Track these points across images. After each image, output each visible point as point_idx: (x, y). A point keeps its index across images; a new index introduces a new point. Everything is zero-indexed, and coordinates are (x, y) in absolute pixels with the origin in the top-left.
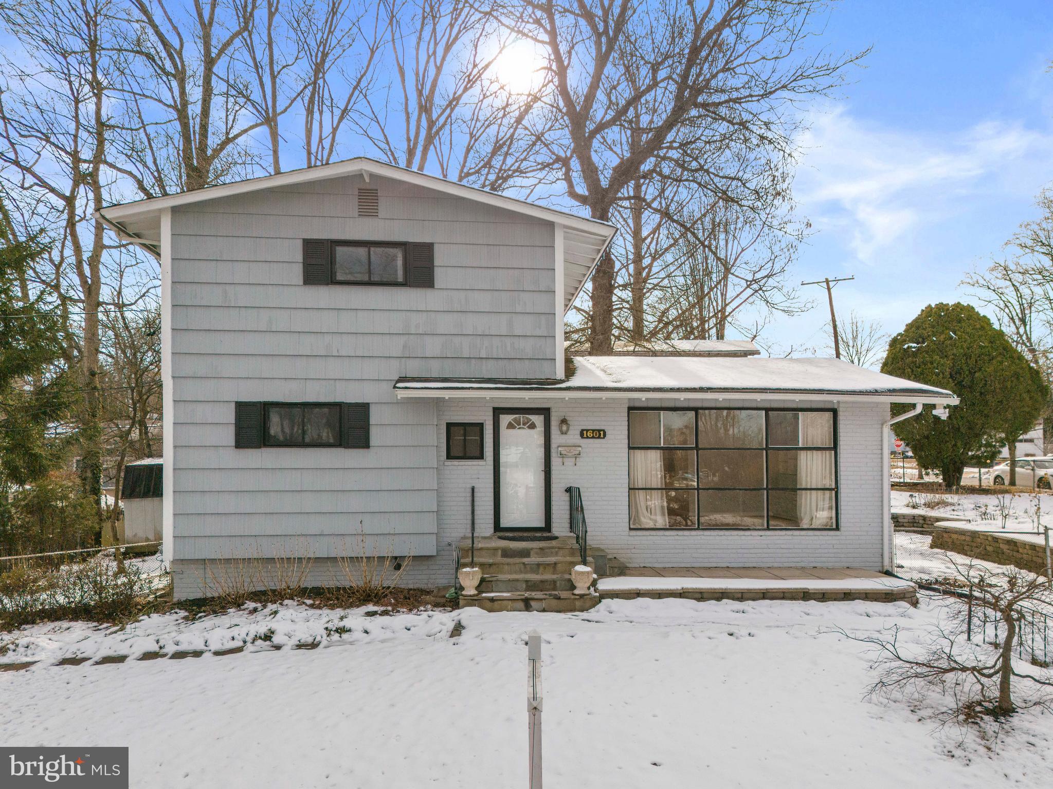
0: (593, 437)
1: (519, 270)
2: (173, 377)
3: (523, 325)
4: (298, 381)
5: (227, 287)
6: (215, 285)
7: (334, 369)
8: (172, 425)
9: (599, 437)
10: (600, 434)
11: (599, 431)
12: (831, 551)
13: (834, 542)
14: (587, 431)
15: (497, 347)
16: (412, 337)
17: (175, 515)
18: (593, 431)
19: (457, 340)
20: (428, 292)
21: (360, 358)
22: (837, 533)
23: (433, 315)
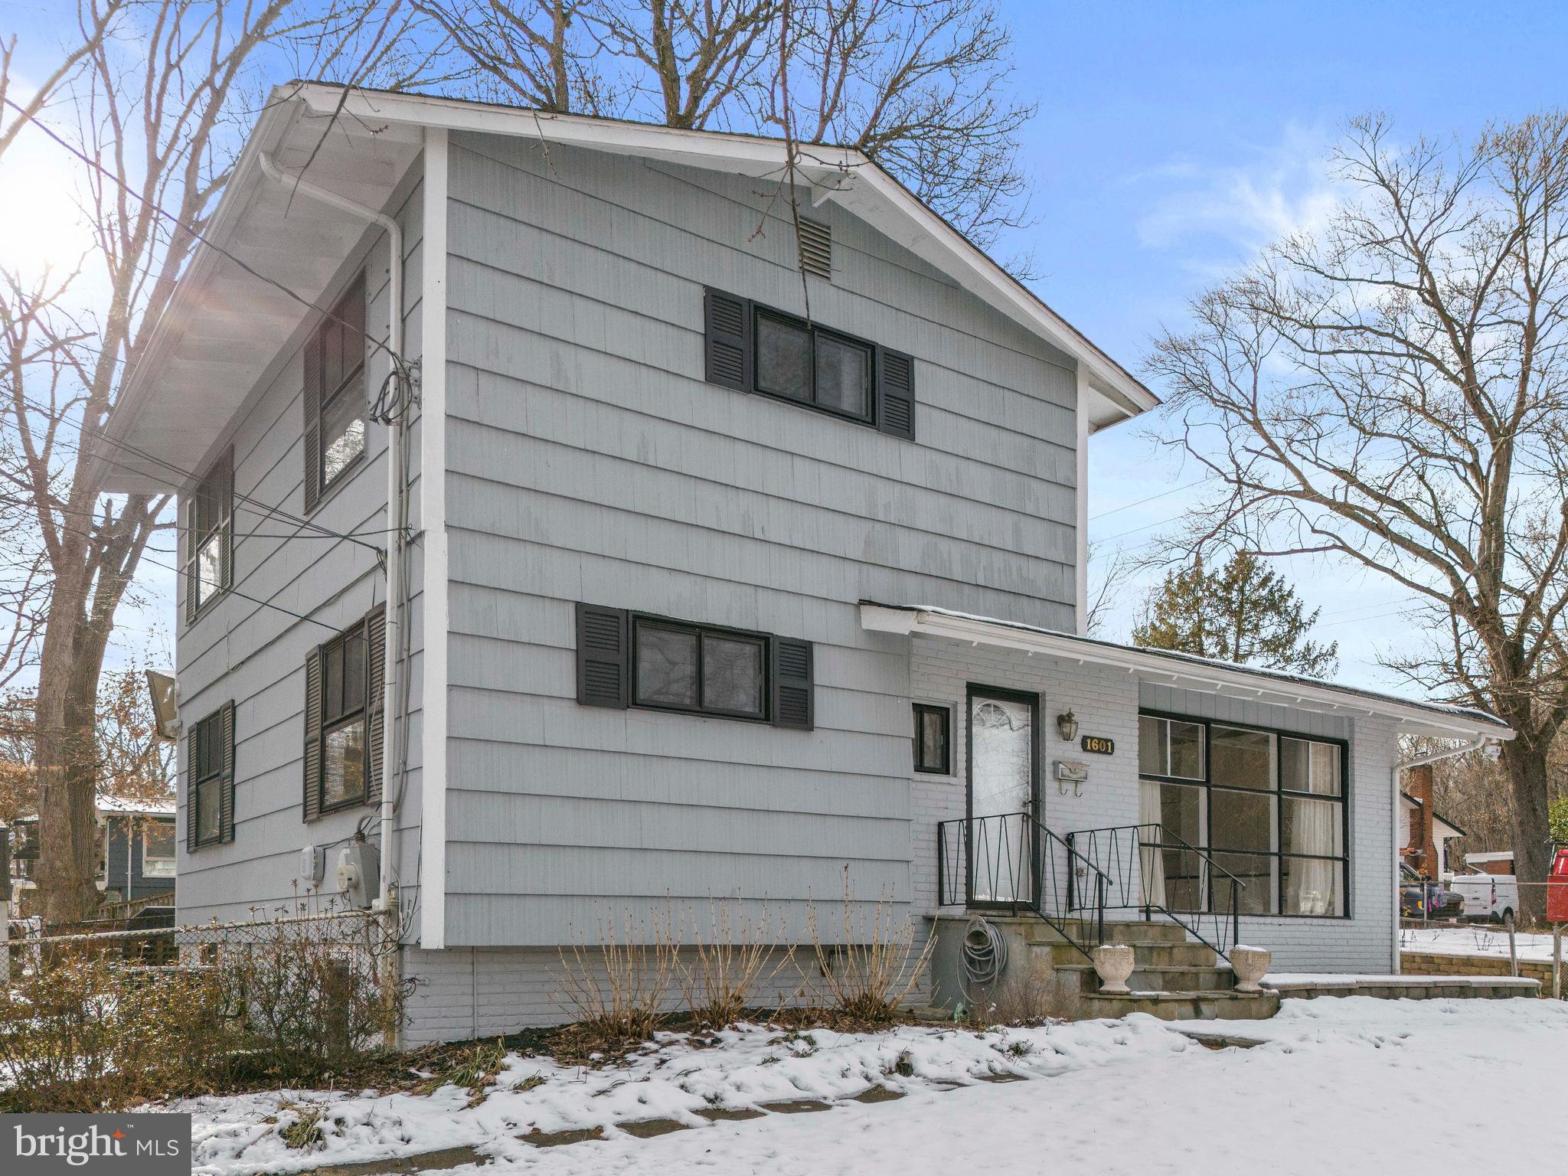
0: (1099, 751)
1: (1029, 439)
2: (448, 527)
3: (1035, 538)
4: (693, 578)
5: (563, 349)
6: (536, 338)
7: (754, 564)
8: (445, 634)
9: (1106, 753)
10: (1105, 747)
11: (1107, 741)
12: (1345, 949)
13: (1349, 936)
14: (1092, 738)
15: (999, 569)
16: (878, 526)
17: (448, 842)
18: (1100, 739)
19: (944, 545)
20: (905, 447)
21: (798, 551)
22: (1347, 922)
23: (910, 490)
